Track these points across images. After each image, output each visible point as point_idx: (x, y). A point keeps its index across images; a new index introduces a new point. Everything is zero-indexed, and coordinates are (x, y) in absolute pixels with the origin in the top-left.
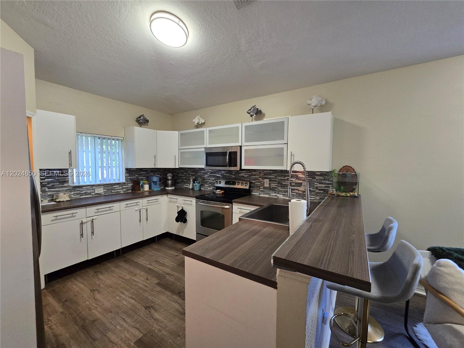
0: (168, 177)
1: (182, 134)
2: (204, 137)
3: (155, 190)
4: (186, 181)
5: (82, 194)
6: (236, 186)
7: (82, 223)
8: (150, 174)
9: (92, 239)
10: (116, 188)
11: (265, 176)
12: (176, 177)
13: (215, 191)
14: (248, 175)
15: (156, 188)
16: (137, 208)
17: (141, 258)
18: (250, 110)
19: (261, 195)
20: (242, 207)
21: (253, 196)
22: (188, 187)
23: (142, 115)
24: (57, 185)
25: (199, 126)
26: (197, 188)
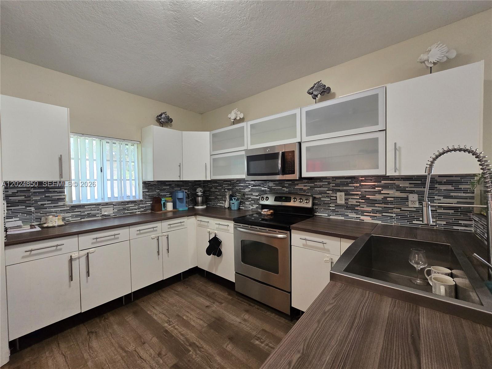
0: (198, 193)
1: (214, 136)
2: (244, 136)
3: (181, 209)
4: (221, 197)
5: (82, 217)
6: (291, 204)
7: (71, 260)
8: (175, 189)
9: (87, 282)
10: (131, 208)
11: (339, 188)
12: (208, 193)
13: (259, 210)
14: (309, 187)
15: (182, 207)
16: (154, 236)
17: (157, 308)
18: (312, 88)
19: (331, 217)
20: (308, 238)
21: (317, 218)
22: (224, 205)
23: (164, 113)
24: (48, 204)
25: (236, 121)
26: (235, 207)
